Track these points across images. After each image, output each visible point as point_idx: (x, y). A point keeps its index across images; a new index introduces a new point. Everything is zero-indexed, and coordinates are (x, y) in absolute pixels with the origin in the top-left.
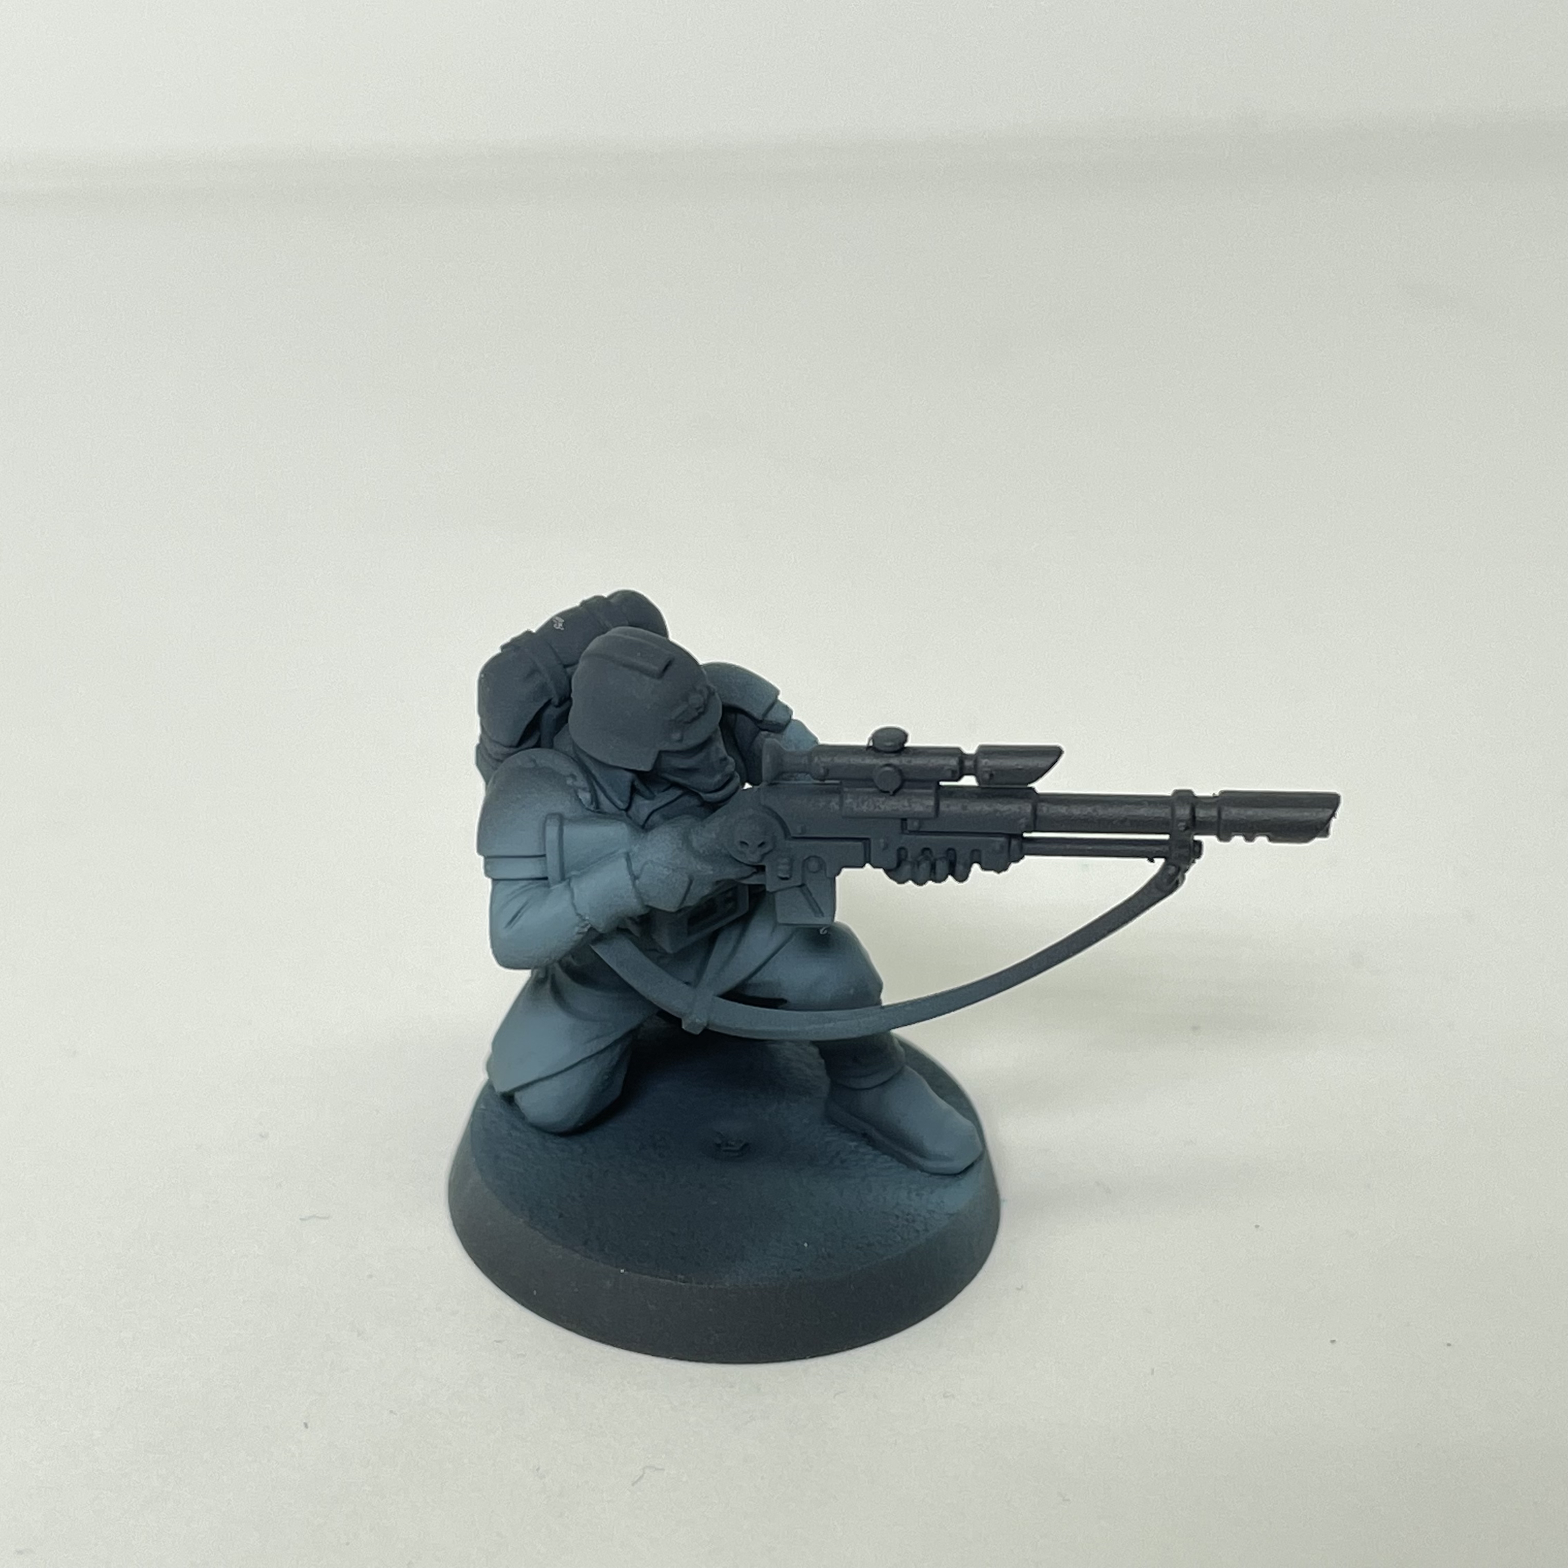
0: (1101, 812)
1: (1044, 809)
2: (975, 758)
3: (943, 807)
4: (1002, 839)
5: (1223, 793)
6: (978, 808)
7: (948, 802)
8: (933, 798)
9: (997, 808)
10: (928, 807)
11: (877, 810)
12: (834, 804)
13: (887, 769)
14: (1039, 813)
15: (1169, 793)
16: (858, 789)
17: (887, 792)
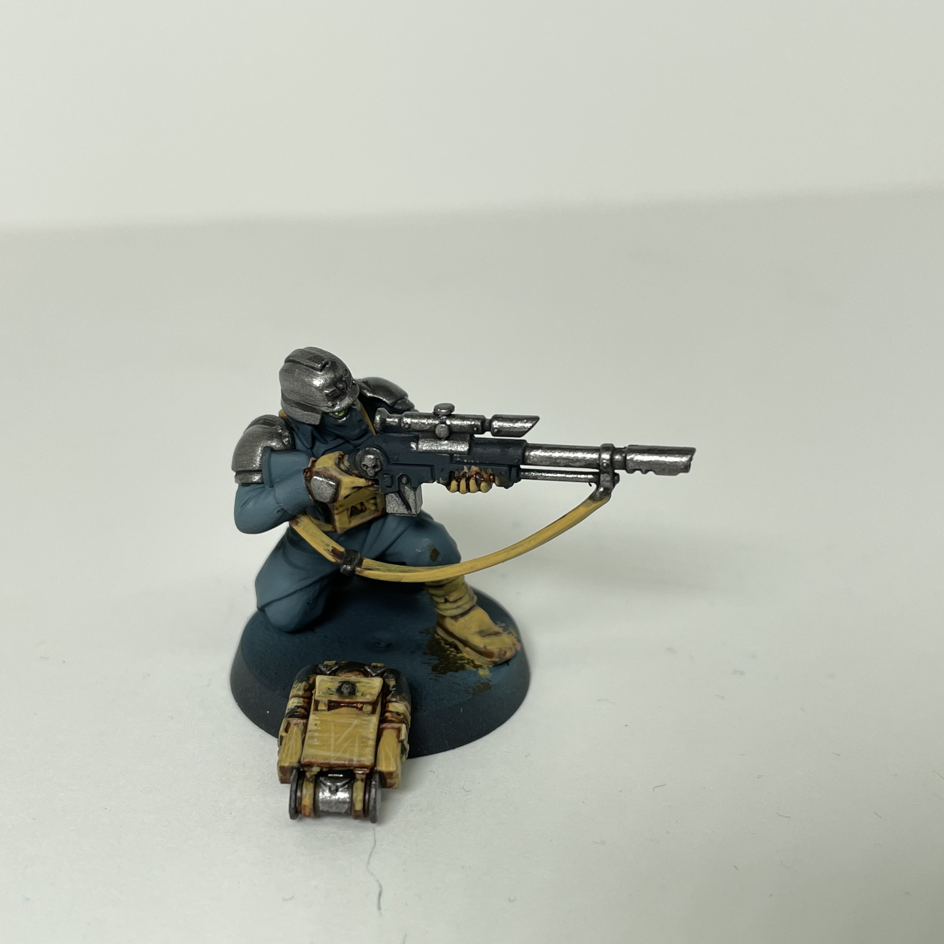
1: (530, 452)
2: (491, 421)
3: (473, 448)
4: (506, 468)
5: (630, 445)
6: (492, 450)
7: (478, 446)
8: (469, 444)
9: (503, 449)
10: (465, 448)
11: (437, 449)
12: (414, 445)
13: (442, 425)
14: (527, 454)
15: (600, 444)
16: (426, 438)
17: (442, 439)
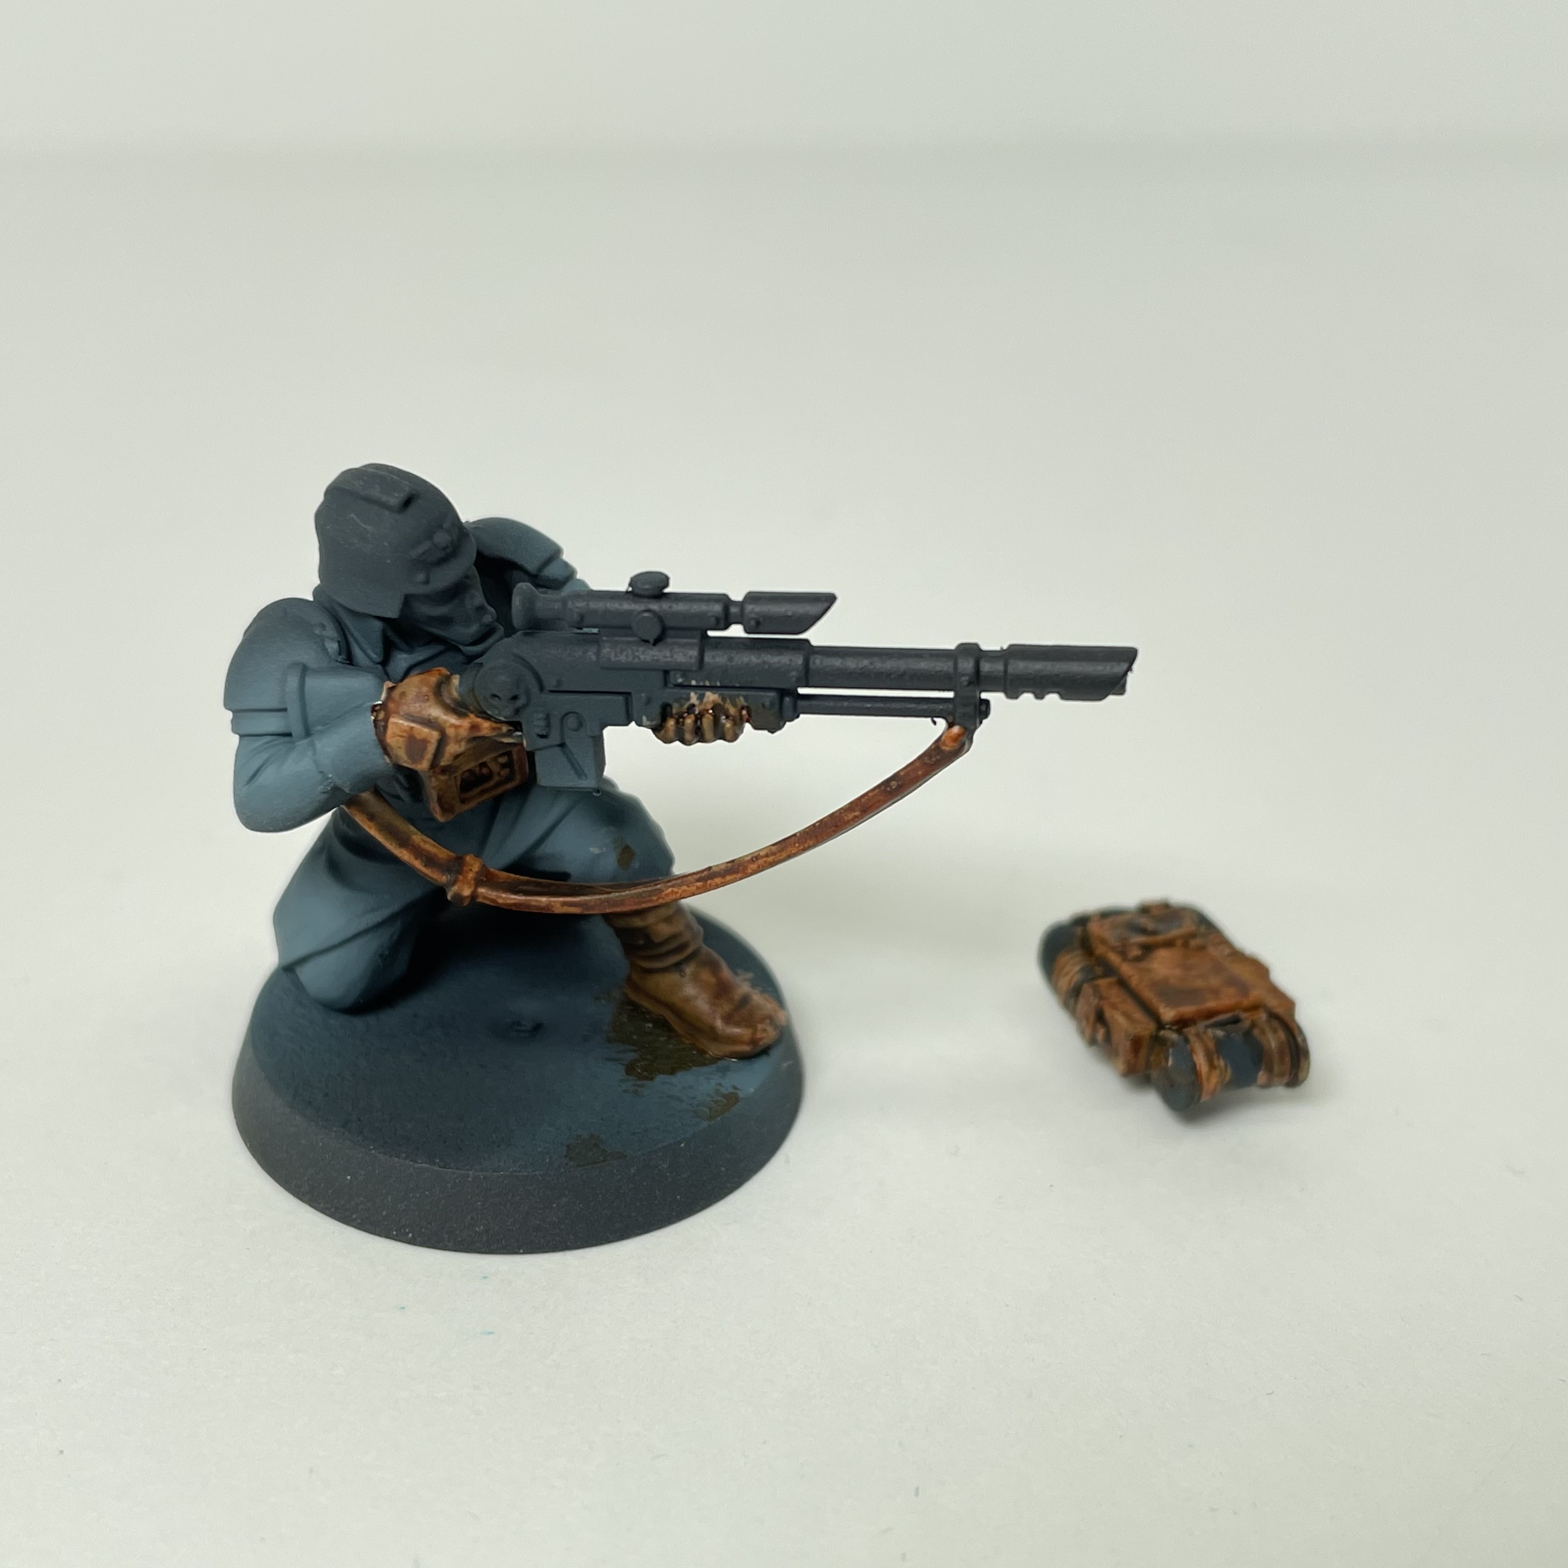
0: (879, 665)
1: (817, 662)
2: (741, 605)
3: (708, 658)
5: (1011, 646)
6: (746, 660)
7: (714, 653)
8: (697, 648)
9: (766, 659)
10: (691, 657)
11: (637, 660)
12: (591, 655)
13: (646, 615)
14: (811, 666)
15: (952, 646)
16: (616, 638)
17: (647, 641)
